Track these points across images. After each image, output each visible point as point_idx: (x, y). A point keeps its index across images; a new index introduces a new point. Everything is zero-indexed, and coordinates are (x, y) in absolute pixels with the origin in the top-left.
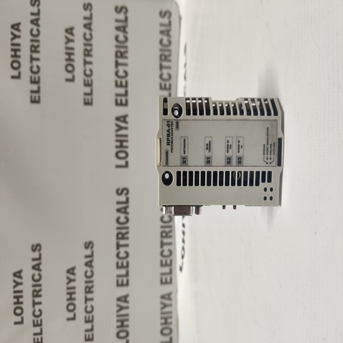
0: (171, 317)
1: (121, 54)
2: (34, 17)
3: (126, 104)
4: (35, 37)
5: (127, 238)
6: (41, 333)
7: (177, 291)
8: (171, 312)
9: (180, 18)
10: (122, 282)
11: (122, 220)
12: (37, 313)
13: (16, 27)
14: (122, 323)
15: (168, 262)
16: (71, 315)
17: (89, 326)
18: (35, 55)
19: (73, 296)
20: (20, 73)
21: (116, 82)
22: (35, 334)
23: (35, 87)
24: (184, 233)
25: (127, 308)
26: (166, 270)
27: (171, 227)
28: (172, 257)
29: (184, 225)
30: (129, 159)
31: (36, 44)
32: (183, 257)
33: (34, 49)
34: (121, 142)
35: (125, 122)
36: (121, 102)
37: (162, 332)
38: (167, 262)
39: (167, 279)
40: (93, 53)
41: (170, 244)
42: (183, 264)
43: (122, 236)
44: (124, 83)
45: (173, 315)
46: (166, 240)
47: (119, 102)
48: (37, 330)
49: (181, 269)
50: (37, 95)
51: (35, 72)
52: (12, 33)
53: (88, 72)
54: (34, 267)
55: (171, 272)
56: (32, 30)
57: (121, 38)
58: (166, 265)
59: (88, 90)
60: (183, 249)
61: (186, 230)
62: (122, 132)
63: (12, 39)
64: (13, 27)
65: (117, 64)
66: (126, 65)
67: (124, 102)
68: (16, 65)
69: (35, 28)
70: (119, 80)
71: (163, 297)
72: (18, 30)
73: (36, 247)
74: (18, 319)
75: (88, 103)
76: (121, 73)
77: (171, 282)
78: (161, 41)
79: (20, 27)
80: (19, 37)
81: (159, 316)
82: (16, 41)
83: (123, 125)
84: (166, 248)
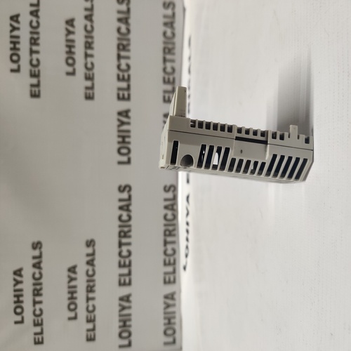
0: (174, 318)
1: (123, 46)
2: (34, 9)
3: (129, 98)
4: (35, 29)
5: (130, 237)
6: (41, 333)
7: (180, 291)
8: (174, 313)
9: (184, 10)
10: (125, 281)
11: (125, 217)
12: (38, 312)
13: (15, 19)
14: (125, 324)
15: (172, 261)
16: (72, 315)
17: (90, 326)
18: (35, 48)
19: (75, 295)
20: (19, 66)
21: (118, 76)
22: (36, 334)
23: (34, 81)
24: (187, 231)
25: (129, 307)
26: (170, 269)
27: (174, 225)
28: (176, 256)
29: (188, 224)
30: (132, 155)
31: (35, 36)
32: (187, 256)
33: (34, 41)
34: (124, 137)
35: (127, 116)
36: (124, 96)
37: (165, 333)
38: (170, 260)
39: (171, 279)
40: (95, 45)
41: (173, 242)
42: (186, 263)
43: (124, 234)
44: (126, 77)
45: (177, 315)
46: (169, 239)
47: (121, 96)
48: (38, 329)
49: (185, 268)
50: (37, 89)
51: (35, 65)
52: (11, 25)
53: (89, 66)
54: (34, 266)
55: (174, 272)
56: (31, 22)
57: (124, 30)
58: (169, 264)
59: (89, 84)
60: (187, 247)
61: (190, 228)
62: (125, 127)
63: (11, 31)
64: (12, 18)
65: (119, 57)
66: (128, 58)
67: (126, 96)
68: (15, 58)
69: (34, 19)
70: (121, 74)
71: (166, 297)
72: (17, 22)
73: (37, 245)
74: (19, 318)
75: (89, 97)
76: (123, 67)
77: (174, 282)
78: (165, 34)
79: (20, 19)
80: (18, 29)
81: (162, 316)
82: (16, 33)
83: (125, 120)
84: (169, 247)
